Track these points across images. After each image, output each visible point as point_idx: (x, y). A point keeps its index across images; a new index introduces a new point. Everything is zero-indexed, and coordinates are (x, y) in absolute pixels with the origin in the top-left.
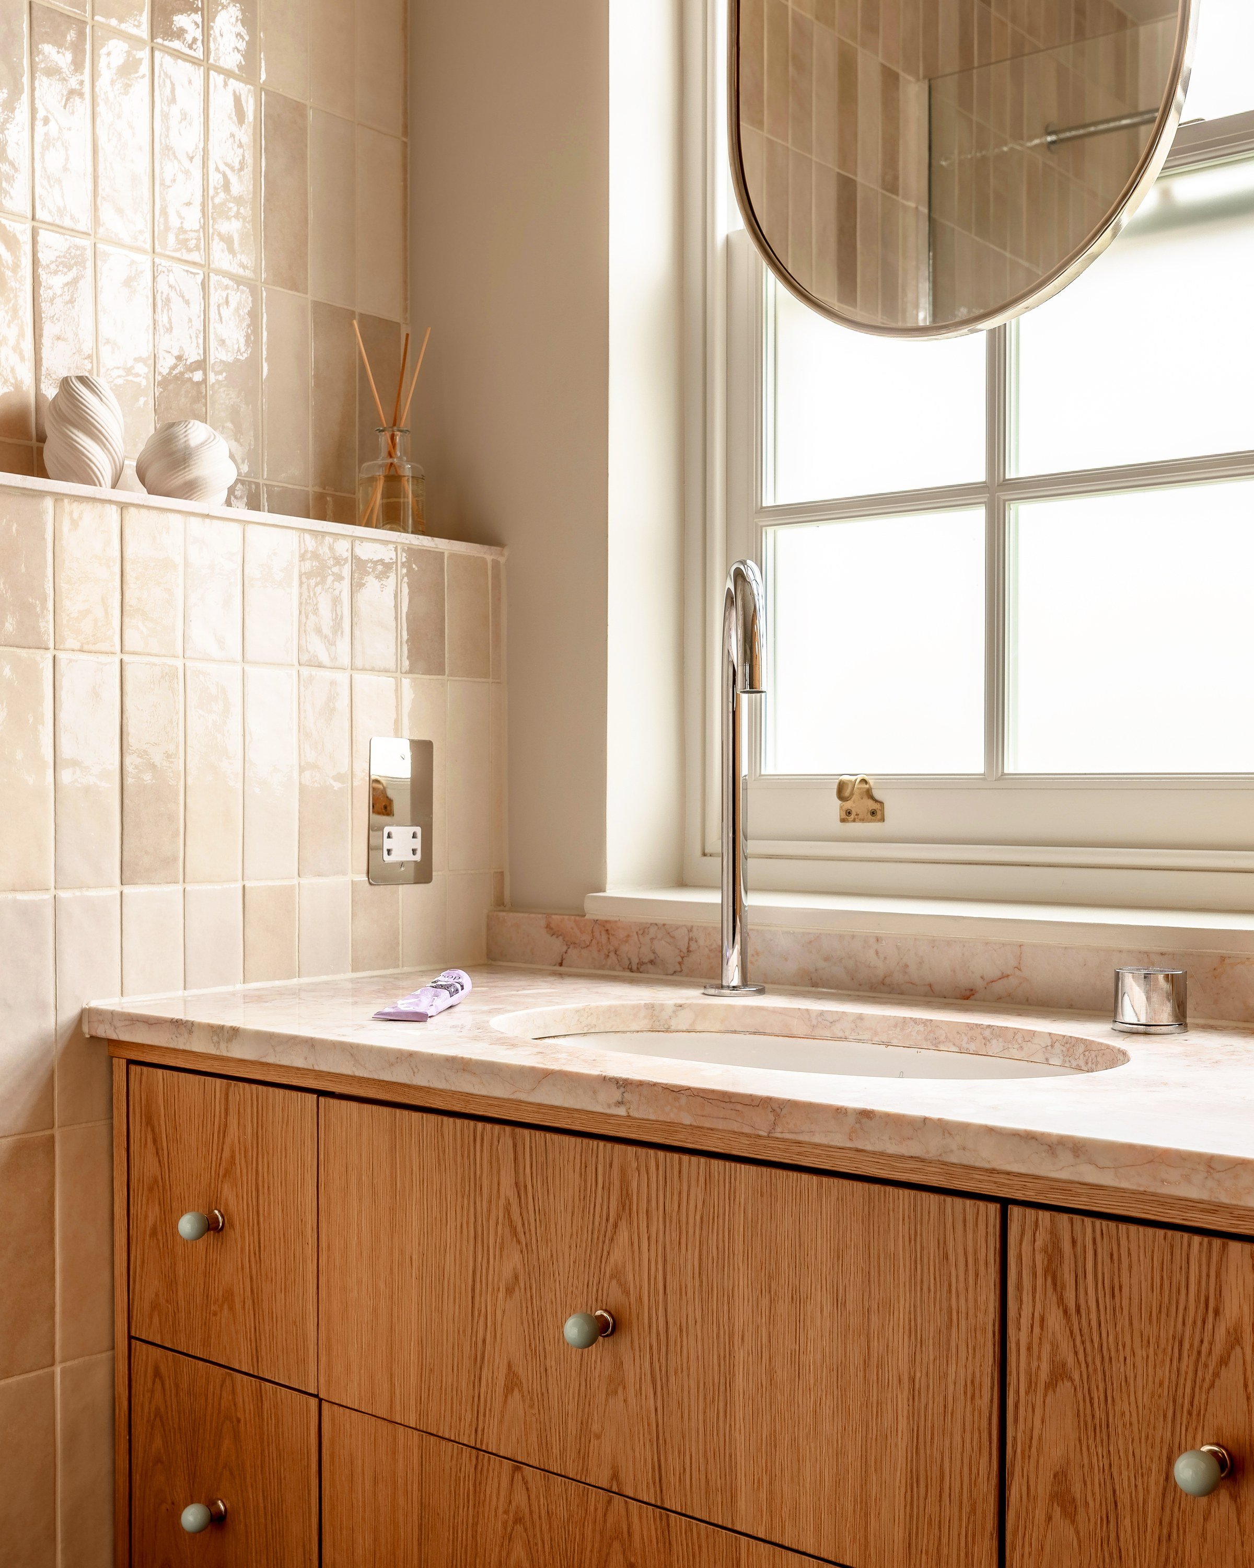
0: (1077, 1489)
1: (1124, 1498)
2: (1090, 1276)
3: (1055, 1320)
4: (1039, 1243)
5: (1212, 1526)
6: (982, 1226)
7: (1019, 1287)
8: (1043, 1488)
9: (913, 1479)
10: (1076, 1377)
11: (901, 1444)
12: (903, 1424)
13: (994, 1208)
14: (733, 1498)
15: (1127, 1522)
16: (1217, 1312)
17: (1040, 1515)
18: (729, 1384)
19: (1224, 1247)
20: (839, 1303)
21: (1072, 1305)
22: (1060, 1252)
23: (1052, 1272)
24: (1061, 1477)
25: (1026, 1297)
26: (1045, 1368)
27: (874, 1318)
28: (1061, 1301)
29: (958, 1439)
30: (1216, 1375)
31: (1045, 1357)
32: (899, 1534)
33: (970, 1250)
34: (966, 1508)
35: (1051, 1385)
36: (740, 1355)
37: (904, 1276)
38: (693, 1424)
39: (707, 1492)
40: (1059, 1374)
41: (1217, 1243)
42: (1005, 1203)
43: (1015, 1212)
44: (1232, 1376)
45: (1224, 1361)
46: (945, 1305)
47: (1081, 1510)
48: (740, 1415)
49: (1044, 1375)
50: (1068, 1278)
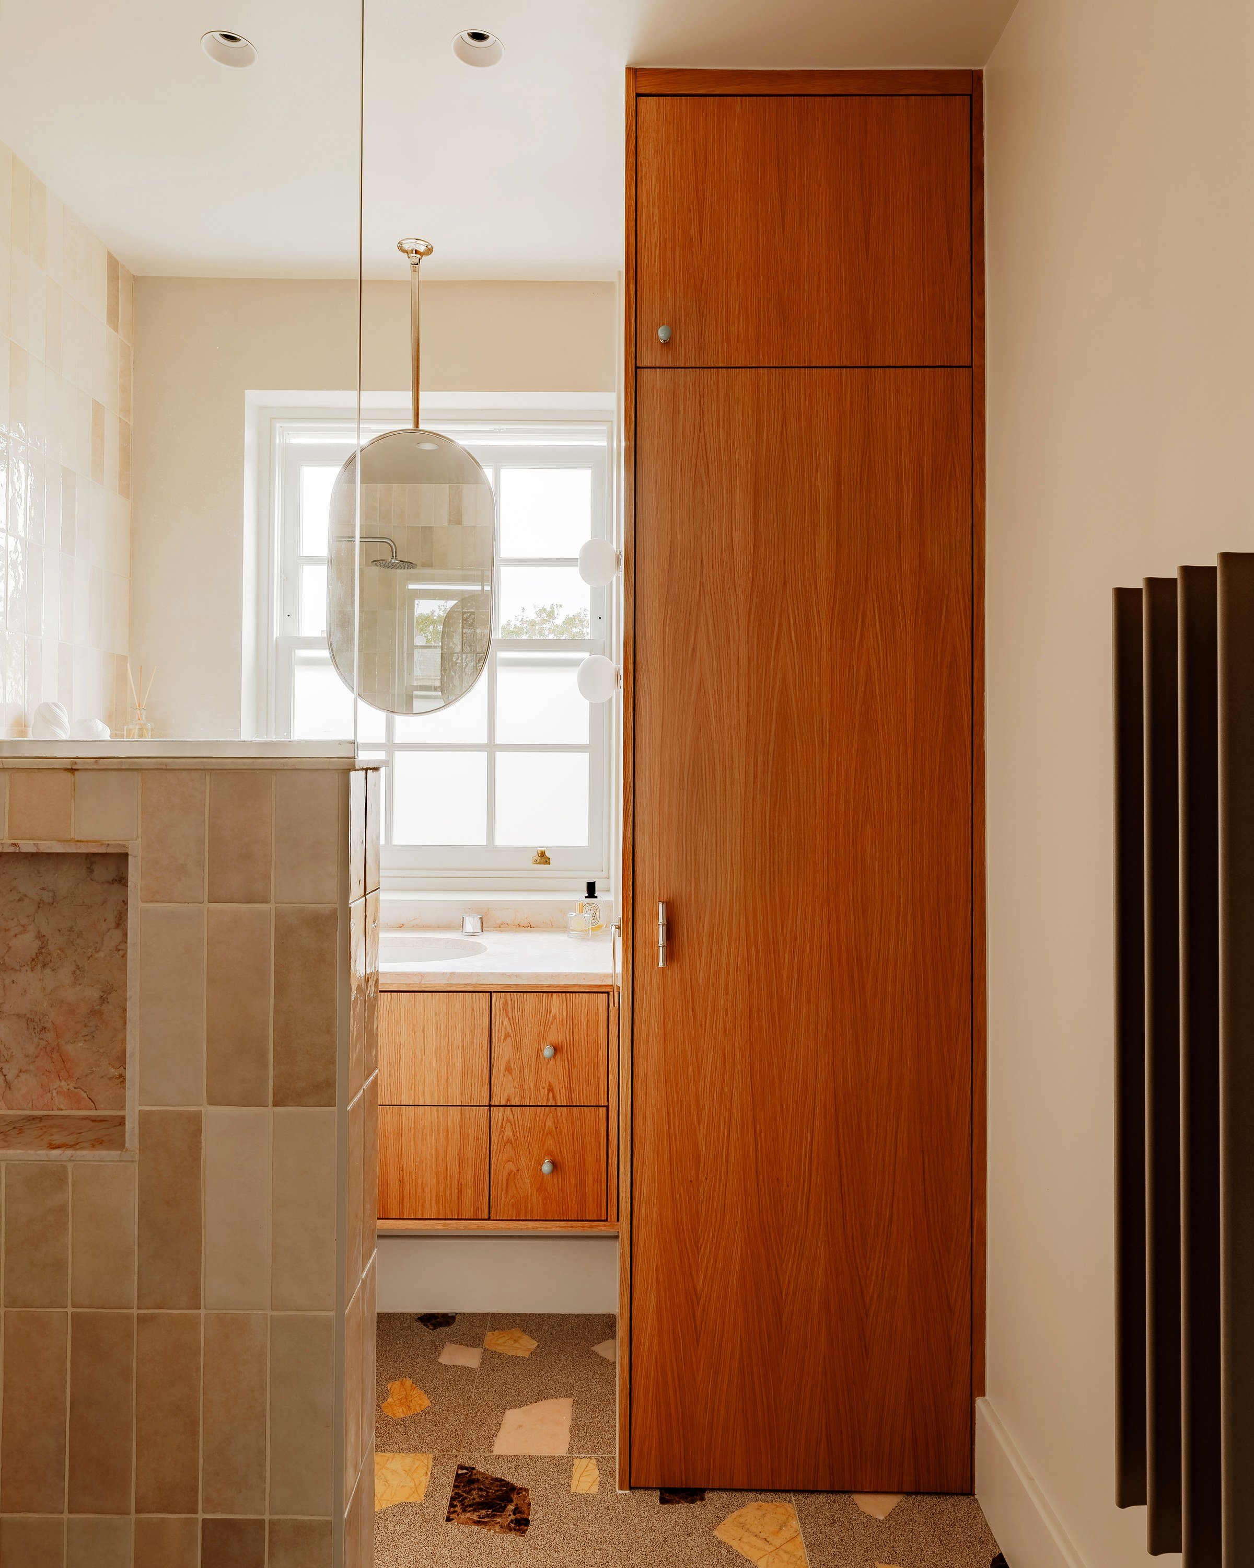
0: (512, 1066)
1: (525, 1065)
2: (516, 1008)
3: (506, 1022)
4: (501, 1002)
5: (548, 1066)
6: (484, 1000)
7: (495, 1015)
8: (503, 1067)
9: (463, 1074)
10: (512, 1036)
11: (460, 1064)
12: (460, 1060)
13: (488, 994)
14: (401, 1095)
15: (526, 1071)
16: (550, 1012)
17: (502, 1075)
18: (399, 1061)
19: (552, 995)
20: (439, 1029)
21: (511, 1017)
22: (508, 1003)
23: (505, 1010)
24: (508, 1063)
25: (498, 1017)
26: (503, 1035)
27: (450, 1031)
28: (508, 1016)
29: (477, 1060)
30: (550, 1028)
31: (503, 1032)
32: (459, 1091)
33: (481, 1007)
34: (480, 1078)
35: (505, 1039)
36: (403, 1051)
37: (460, 1017)
38: (385, 1076)
39: (391, 1096)
40: (507, 1036)
41: (550, 994)
42: (491, 992)
43: (494, 995)
44: (554, 1027)
45: (552, 1024)
46: (473, 1024)
47: (514, 1071)
48: (403, 1069)
49: (503, 1037)
50: (510, 1010)
